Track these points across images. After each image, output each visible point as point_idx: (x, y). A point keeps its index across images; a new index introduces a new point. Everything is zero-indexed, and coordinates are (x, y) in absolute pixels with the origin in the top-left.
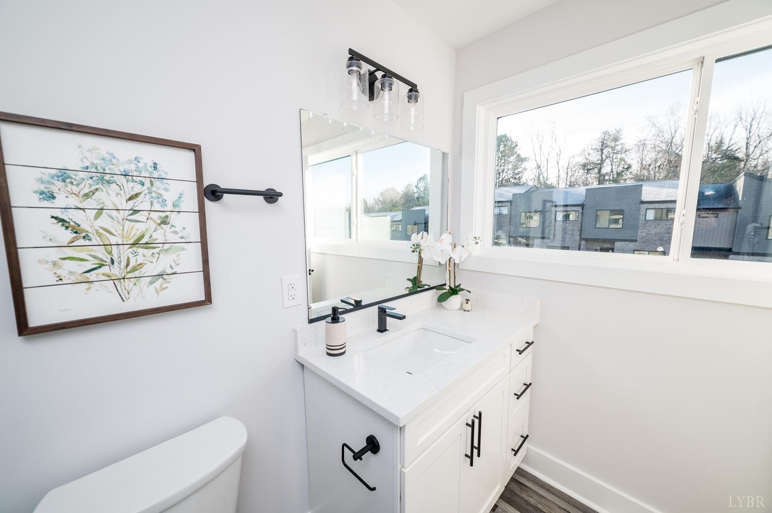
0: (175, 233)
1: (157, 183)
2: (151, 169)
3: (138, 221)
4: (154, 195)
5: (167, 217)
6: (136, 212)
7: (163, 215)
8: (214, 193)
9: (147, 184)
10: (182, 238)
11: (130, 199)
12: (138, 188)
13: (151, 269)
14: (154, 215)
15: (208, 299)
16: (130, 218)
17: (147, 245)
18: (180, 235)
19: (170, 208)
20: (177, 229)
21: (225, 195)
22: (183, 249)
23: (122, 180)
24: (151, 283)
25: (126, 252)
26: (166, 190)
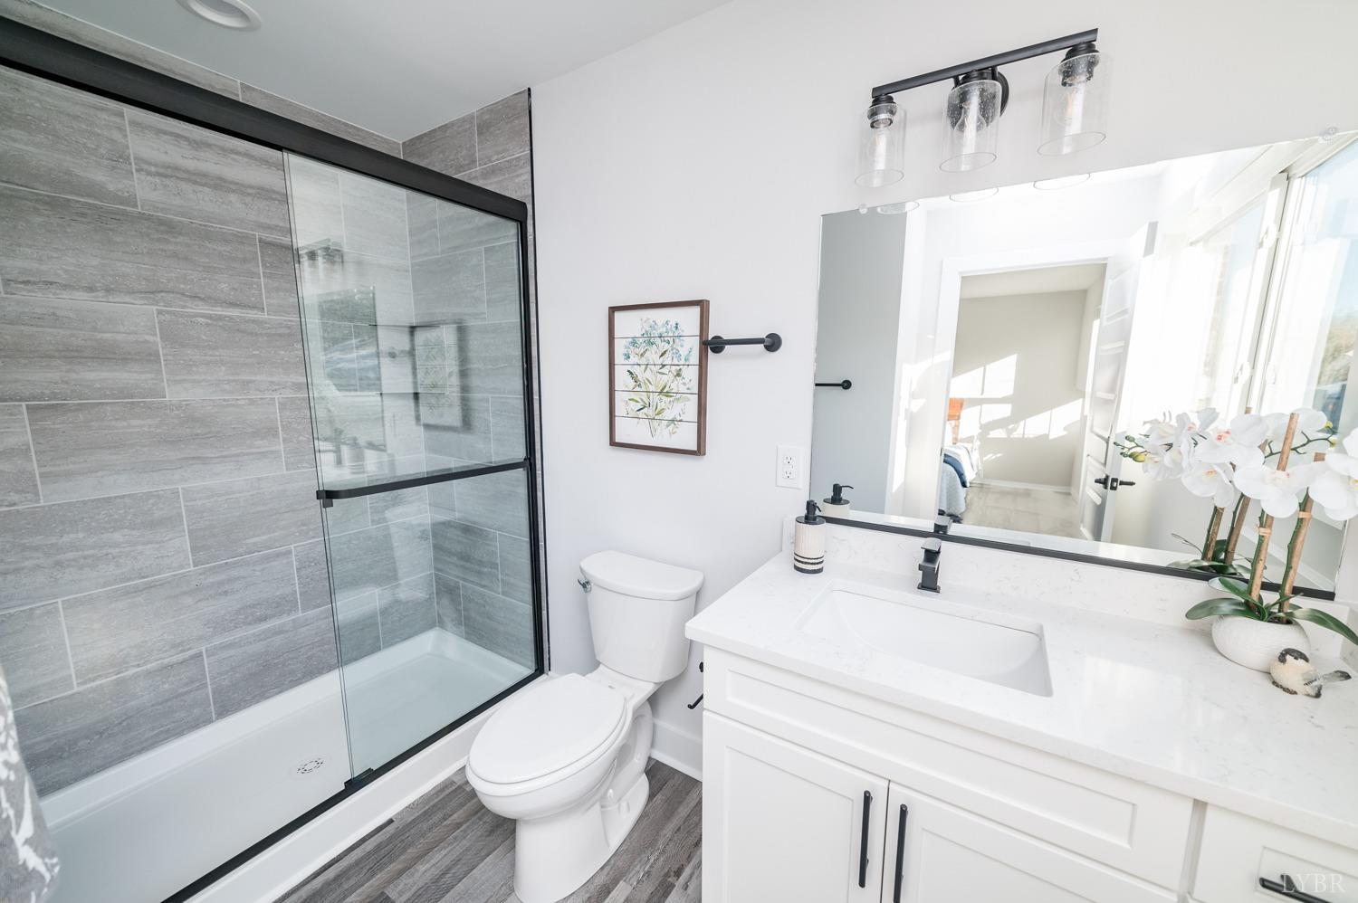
0: (684, 384)
1: (677, 340)
2: (674, 329)
3: (663, 374)
4: (674, 351)
5: (680, 369)
6: (664, 366)
7: (678, 368)
8: (717, 345)
9: (671, 343)
10: (688, 389)
11: (662, 356)
12: (667, 347)
13: (668, 415)
14: (674, 368)
15: (699, 451)
16: (660, 371)
17: (668, 394)
18: (687, 386)
19: (682, 362)
20: (686, 380)
21: (726, 346)
22: (688, 400)
23: (658, 341)
24: (668, 426)
25: (655, 397)
26: (682, 346)
